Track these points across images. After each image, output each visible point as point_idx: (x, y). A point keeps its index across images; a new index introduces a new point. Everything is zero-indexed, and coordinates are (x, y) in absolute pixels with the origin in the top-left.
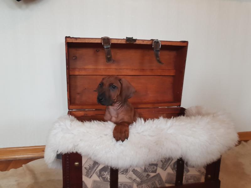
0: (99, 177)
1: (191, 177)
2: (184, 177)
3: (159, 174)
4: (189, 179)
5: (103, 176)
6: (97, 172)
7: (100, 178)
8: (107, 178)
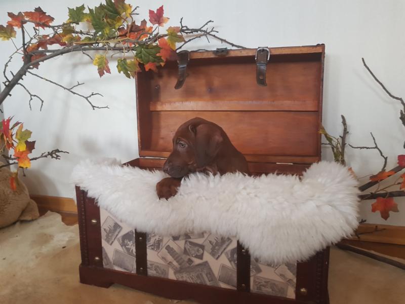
0: (122, 246)
1: (265, 282)
2: (252, 279)
3: (206, 262)
4: (264, 286)
5: (127, 247)
6: (119, 239)
7: (124, 247)
8: (132, 250)
